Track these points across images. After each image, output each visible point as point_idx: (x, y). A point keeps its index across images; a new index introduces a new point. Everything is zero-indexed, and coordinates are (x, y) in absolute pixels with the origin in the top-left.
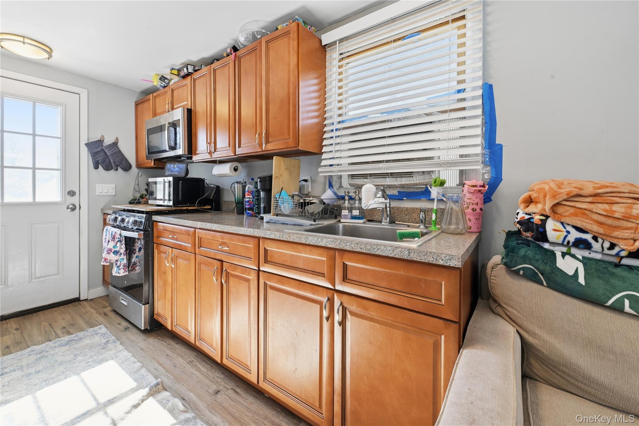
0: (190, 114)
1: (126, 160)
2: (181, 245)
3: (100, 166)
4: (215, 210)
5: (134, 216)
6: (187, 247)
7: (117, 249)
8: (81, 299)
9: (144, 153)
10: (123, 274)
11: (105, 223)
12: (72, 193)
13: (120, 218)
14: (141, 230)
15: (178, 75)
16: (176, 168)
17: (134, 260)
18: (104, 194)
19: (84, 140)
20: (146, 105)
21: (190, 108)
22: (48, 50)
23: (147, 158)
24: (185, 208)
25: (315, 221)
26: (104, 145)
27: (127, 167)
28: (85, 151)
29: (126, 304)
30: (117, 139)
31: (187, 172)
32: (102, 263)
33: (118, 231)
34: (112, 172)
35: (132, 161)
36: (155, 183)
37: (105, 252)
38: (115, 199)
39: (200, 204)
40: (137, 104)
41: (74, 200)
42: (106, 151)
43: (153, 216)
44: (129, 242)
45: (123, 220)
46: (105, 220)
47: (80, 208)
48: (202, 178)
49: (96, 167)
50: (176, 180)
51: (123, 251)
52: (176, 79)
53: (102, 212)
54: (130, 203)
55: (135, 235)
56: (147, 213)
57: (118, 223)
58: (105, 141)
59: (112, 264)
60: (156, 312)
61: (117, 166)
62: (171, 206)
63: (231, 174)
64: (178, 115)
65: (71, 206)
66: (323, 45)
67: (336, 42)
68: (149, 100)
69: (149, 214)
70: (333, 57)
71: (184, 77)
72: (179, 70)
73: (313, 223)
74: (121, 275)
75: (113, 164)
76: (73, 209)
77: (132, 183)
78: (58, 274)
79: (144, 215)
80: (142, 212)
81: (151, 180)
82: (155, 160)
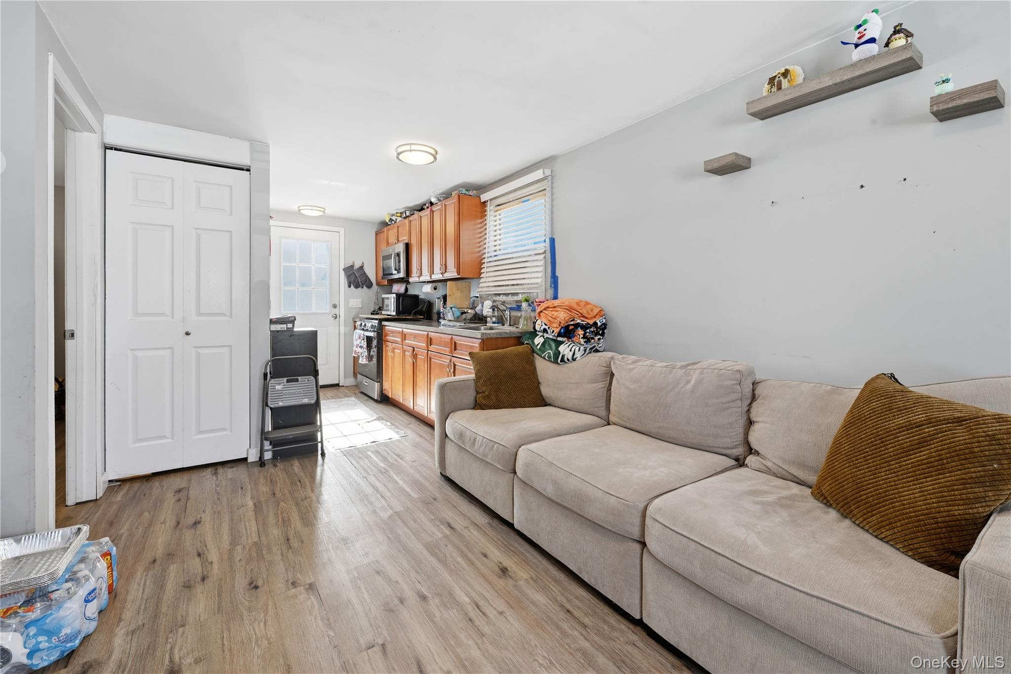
0: (407, 246)
1: (369, 279)
2: (396, 340)
3: (352, 285)
4: (426, 319)
5: (372, 322)
6: (398, 341)
7: (362, 345)
8: (340, 385)
9: (381, 274)
10: (365, 363)
11: (355, 328)
12: (335, 306)
13: (363, 324)
14: (375, 331)
15: (401, 217)
16: (399, 288)
17: (372, 353)
18: (354, 306)
19: (342, 267)
20: (382, 234)
21: (407, 242)
22: (323, 210)
23: (383, 278)
24: (404, 317)
25: (465, 324)
26: (355, 269)
27: (370, 285)
28: (342, 273)
29: (367, 384)
30: (363, 263)
31: (406, 290)
32: (353, 355)
33: (362, 332)
34: (360, 288)
35: (373, 280)
36: (388, 298)
37: (355, 347)
38: (361, 310)
39: (415, 314)
40: (377, 234)
41: (336, 311)
42: (356, 274)
43: (382, 322)
44: (369, 340)
45: (365, 325)
46: (355, 326)
47: (340, 317)
48: (417, 294)
49: (350, 286)
50: (398, 296)
51: (365, 346)
52: (399, 219)
53: (353, 320)
54: (372, 314)
55: (371, 334)
56: (380, 319)
57: (362, 328)
58: (355, 266)
59: (359, 356)
60: (384, 388)
61: (363, 284)
62: (395, 316)
63: (432, 292)
64: (400, 248)
65: (334, 316)
66: (482, 201)
67: (488, 201)
68: (384, 231)
69: (381, 320)
70: (490, 208)
71: (405, 218)
72: (401, 213)
73: (464, 325)
74: (363, 363)
75: (360, 283)
76: (336, 318)
77: (374, 299)
78: (326, 364)
79: (377, 321)
80: (376, 319)
81: (384, 296)
82: (388, 280)
